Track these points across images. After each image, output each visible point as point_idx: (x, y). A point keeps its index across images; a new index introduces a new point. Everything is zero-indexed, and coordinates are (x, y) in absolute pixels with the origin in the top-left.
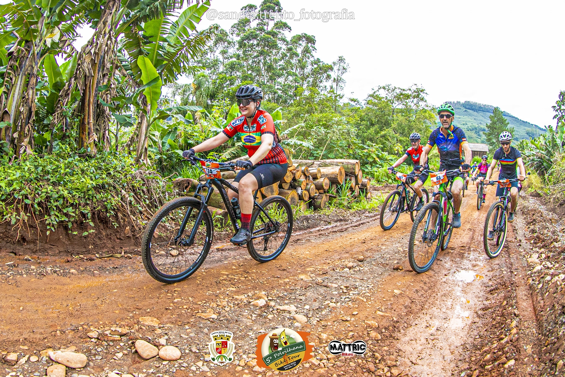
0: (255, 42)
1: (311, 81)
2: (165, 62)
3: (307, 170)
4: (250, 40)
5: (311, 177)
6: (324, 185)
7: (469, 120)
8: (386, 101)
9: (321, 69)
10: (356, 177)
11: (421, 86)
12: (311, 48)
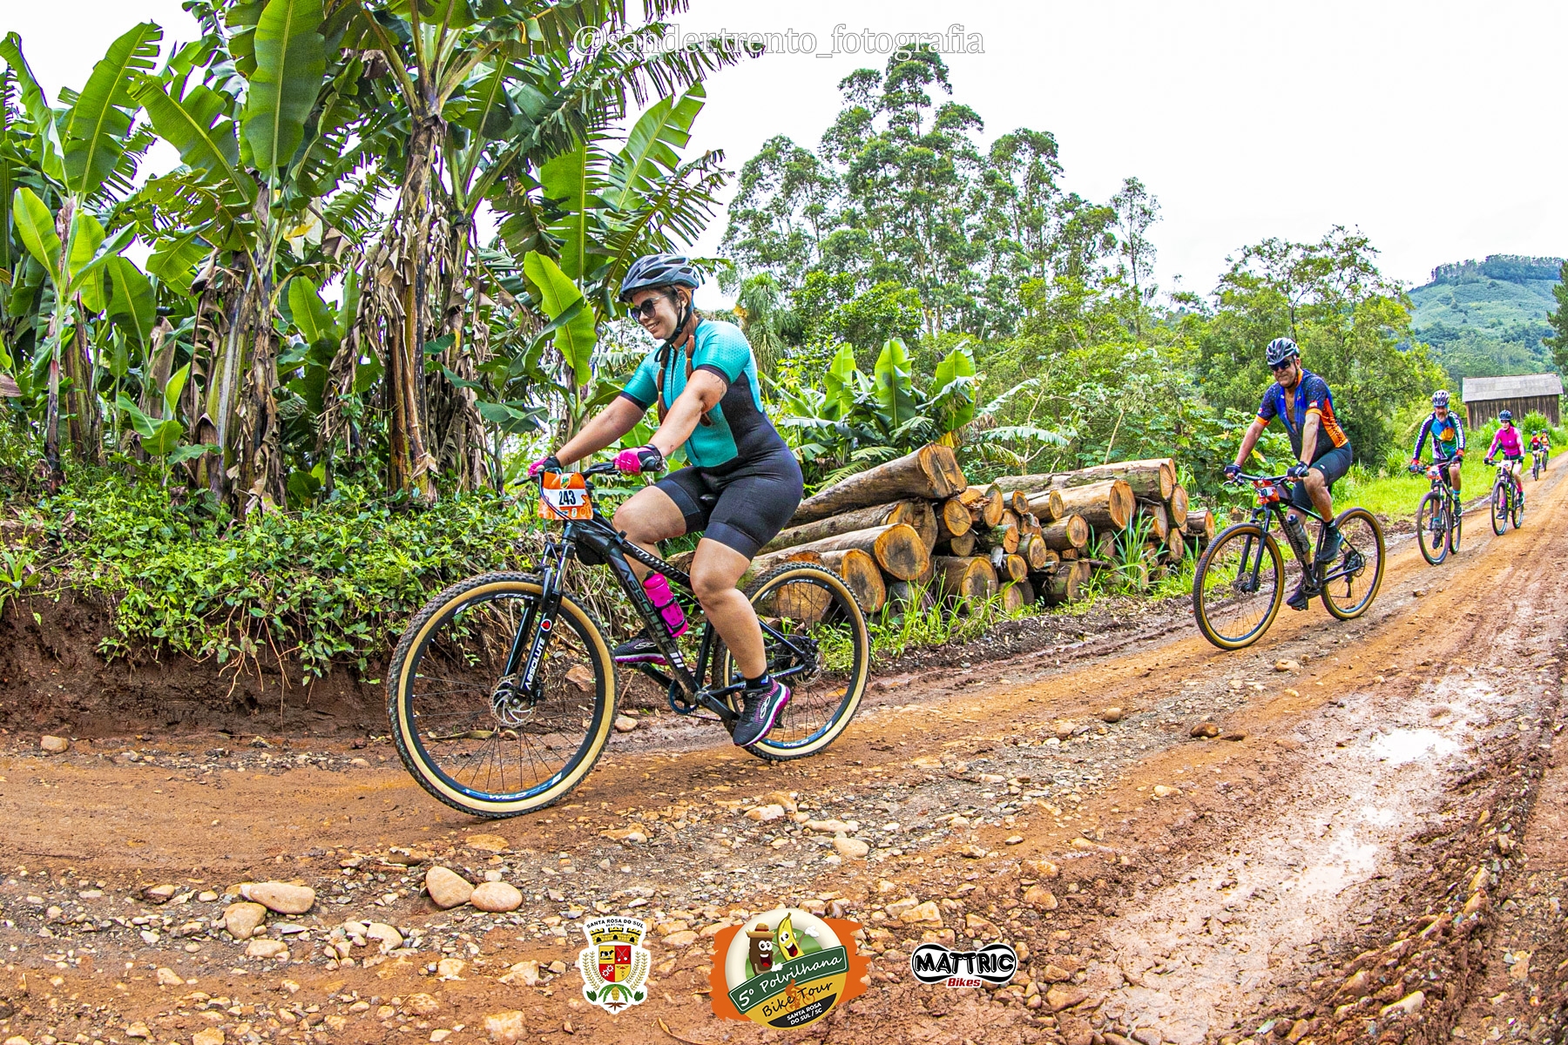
0: (893, 172)
1: (1065, 260)
2: (610, 260)
3: (1021, 500)
4: (875, 169)
5: (1033, 518)
6: (1071, 535)
7: (1506, 309)
8: (1270, 286)
9: (1084, 222)
10: (1168, 506)
11: (1356, 230)
12: (1047, 166)
